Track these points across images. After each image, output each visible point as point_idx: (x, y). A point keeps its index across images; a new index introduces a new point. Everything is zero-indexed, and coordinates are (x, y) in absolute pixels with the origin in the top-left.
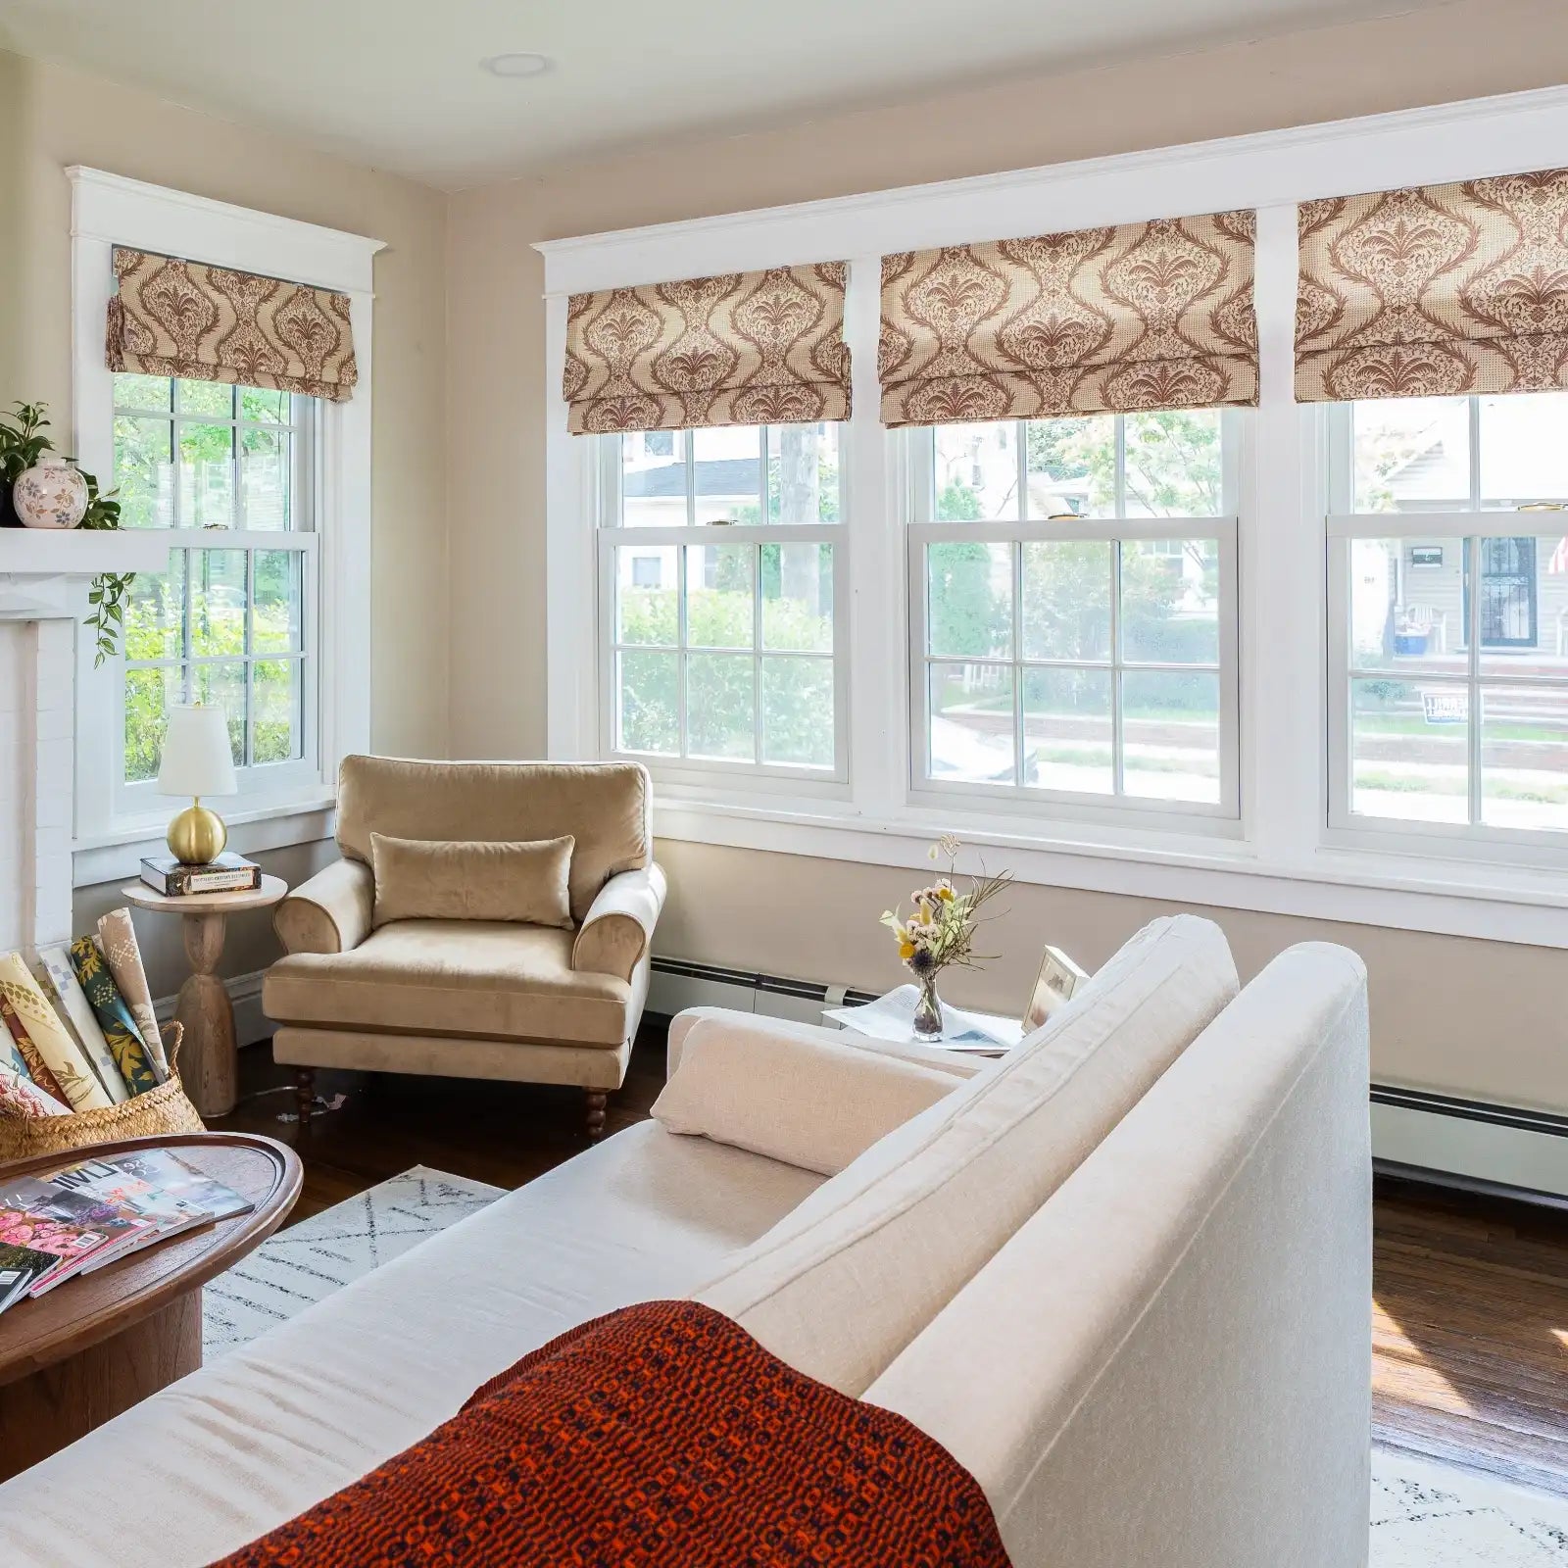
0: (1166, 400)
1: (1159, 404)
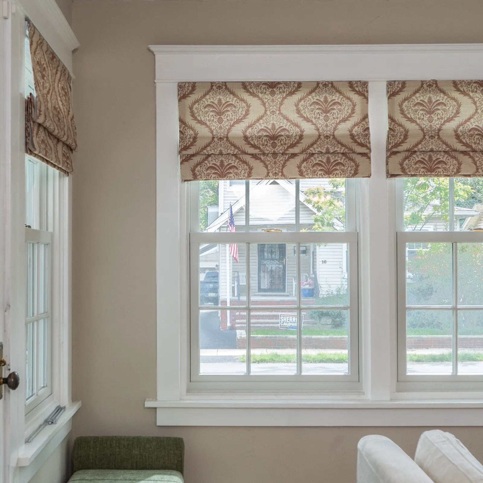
0: (433, 172)
1: (429, 173)
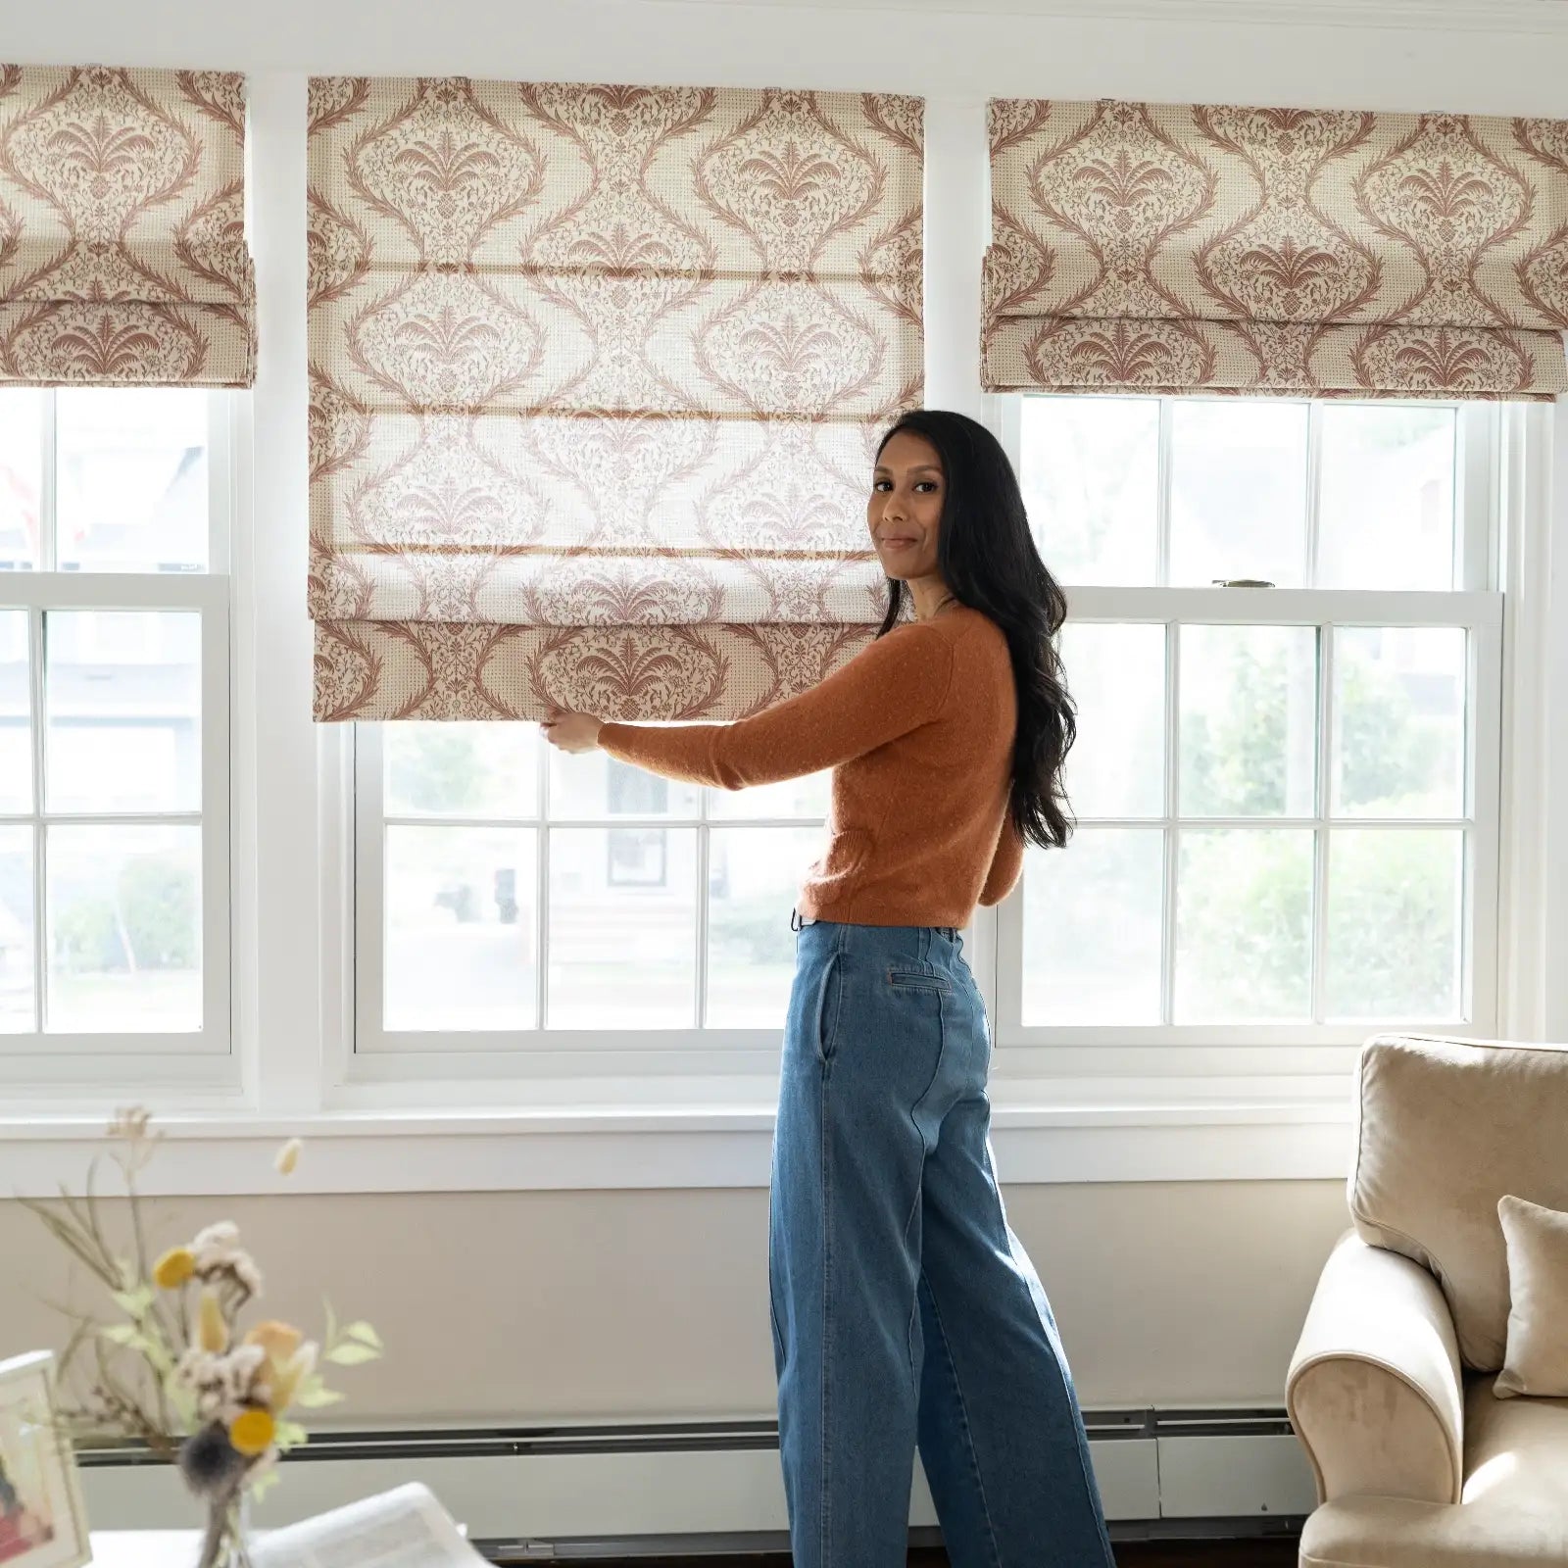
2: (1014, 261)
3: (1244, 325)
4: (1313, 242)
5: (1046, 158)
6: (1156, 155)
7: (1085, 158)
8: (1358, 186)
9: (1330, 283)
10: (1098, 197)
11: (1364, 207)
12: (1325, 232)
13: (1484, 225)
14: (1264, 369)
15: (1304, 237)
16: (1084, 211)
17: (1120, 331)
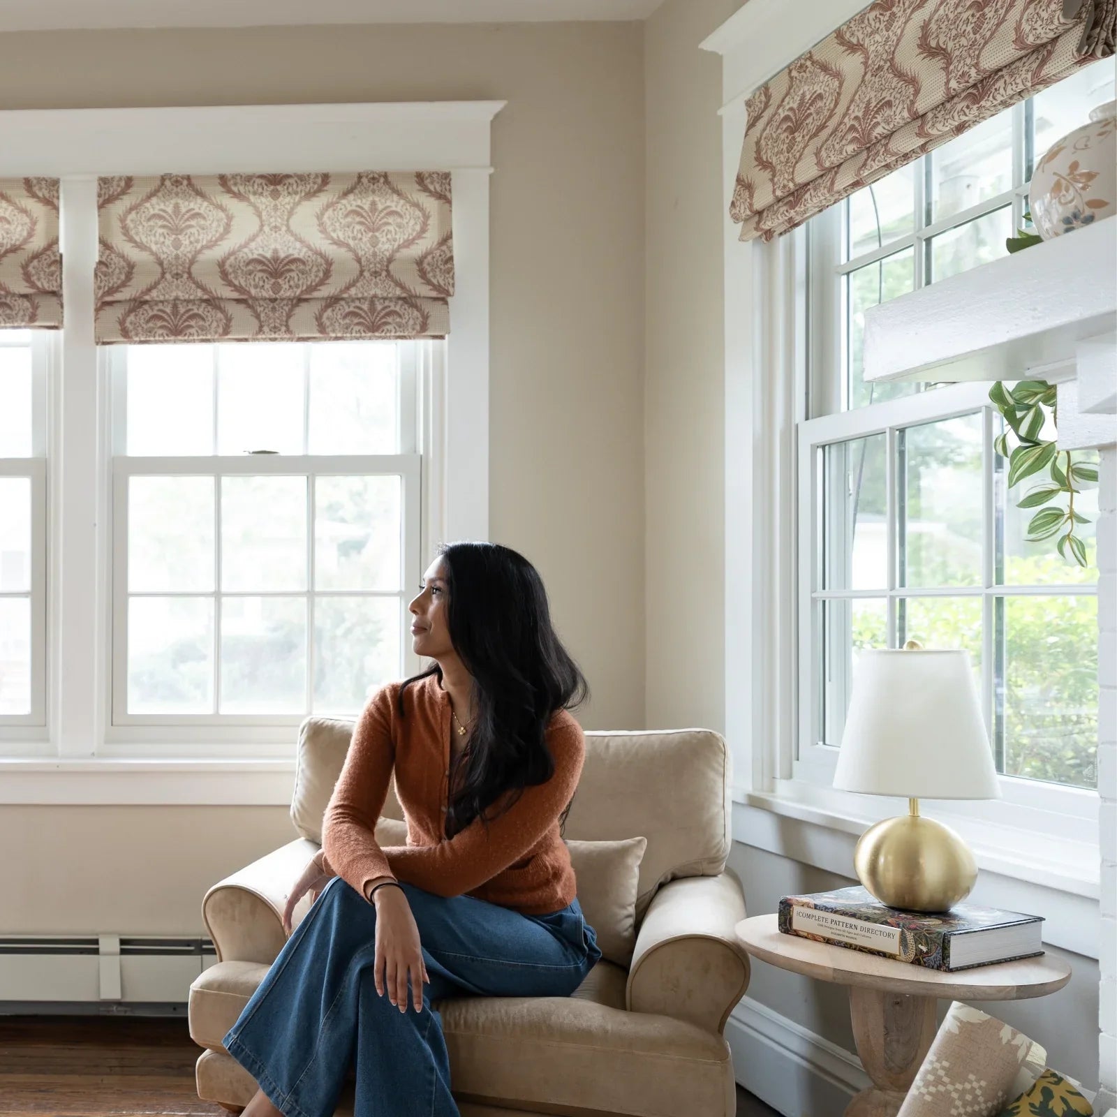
2: (110, 270)
3: (250, 302)
4: (291, 251)
5: (131, 209)
6: (197, 205)
7: (153, 208)
8: (319, 217)
9: (300, 275)
10: (161, 231)
11: (323, 231)
12: (298, 245)
13: (397, 237)
14: (261, 327)
15: (286, 249)
16: (153, 239)
17: (175, 307)
